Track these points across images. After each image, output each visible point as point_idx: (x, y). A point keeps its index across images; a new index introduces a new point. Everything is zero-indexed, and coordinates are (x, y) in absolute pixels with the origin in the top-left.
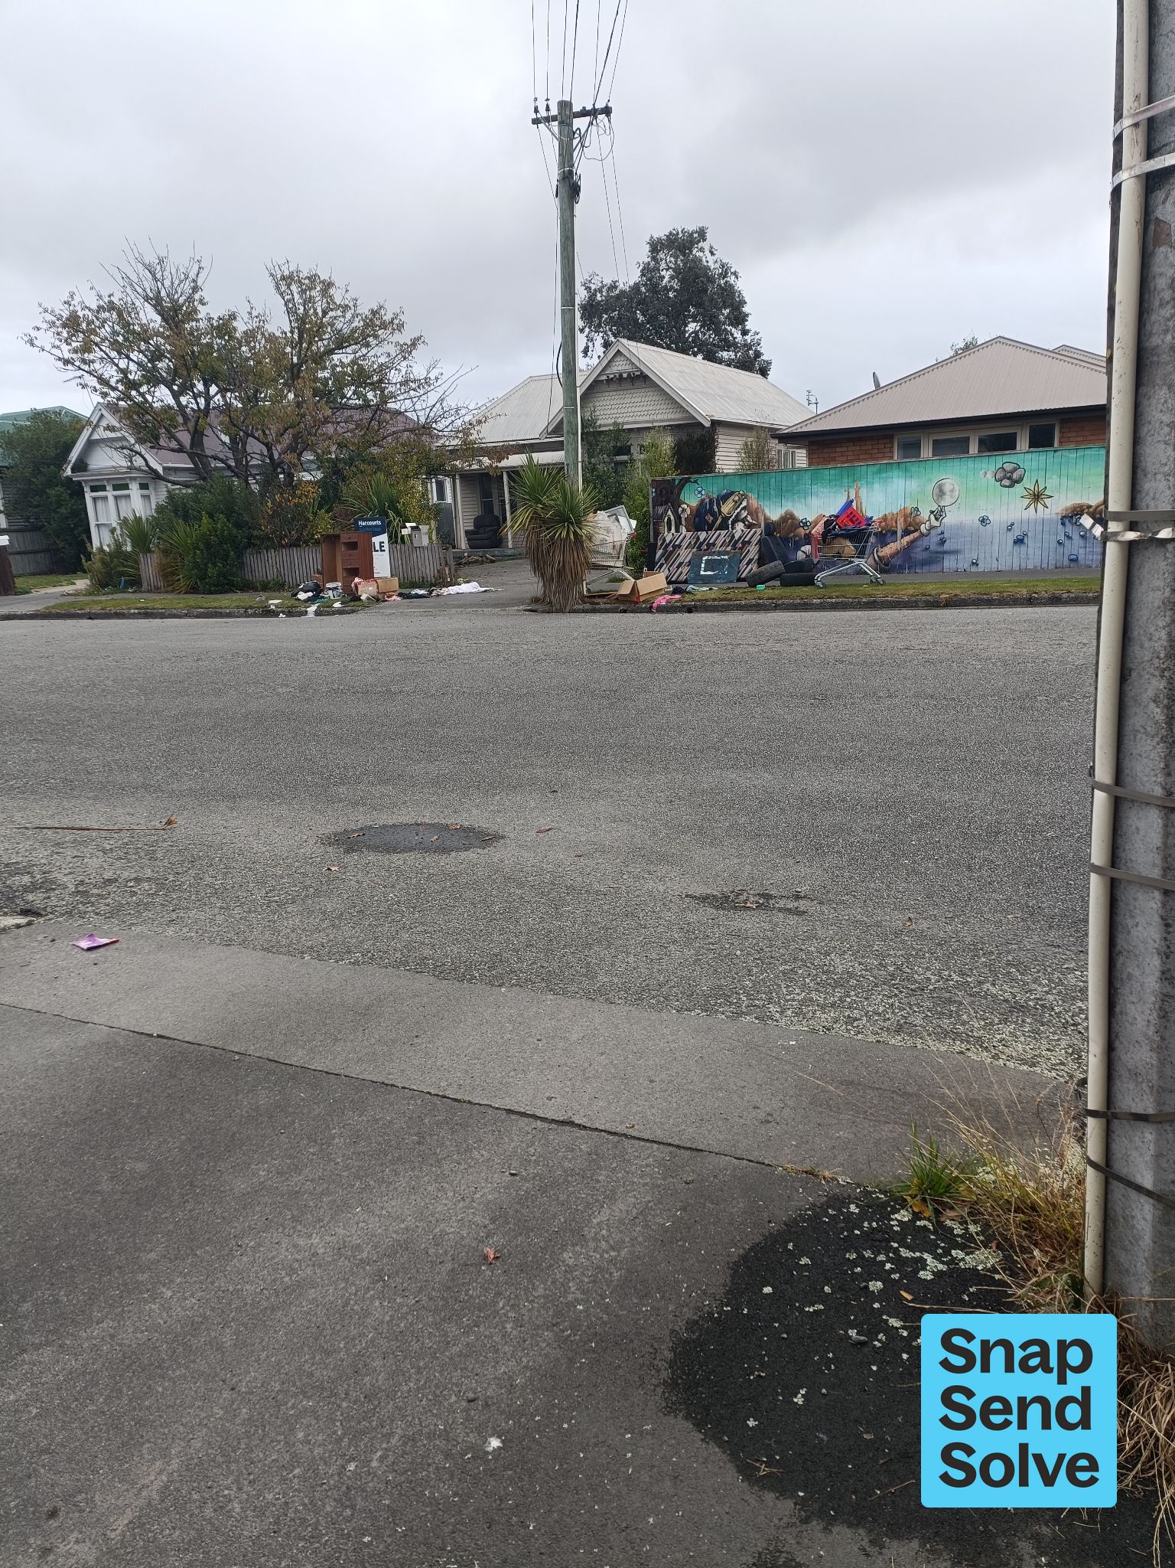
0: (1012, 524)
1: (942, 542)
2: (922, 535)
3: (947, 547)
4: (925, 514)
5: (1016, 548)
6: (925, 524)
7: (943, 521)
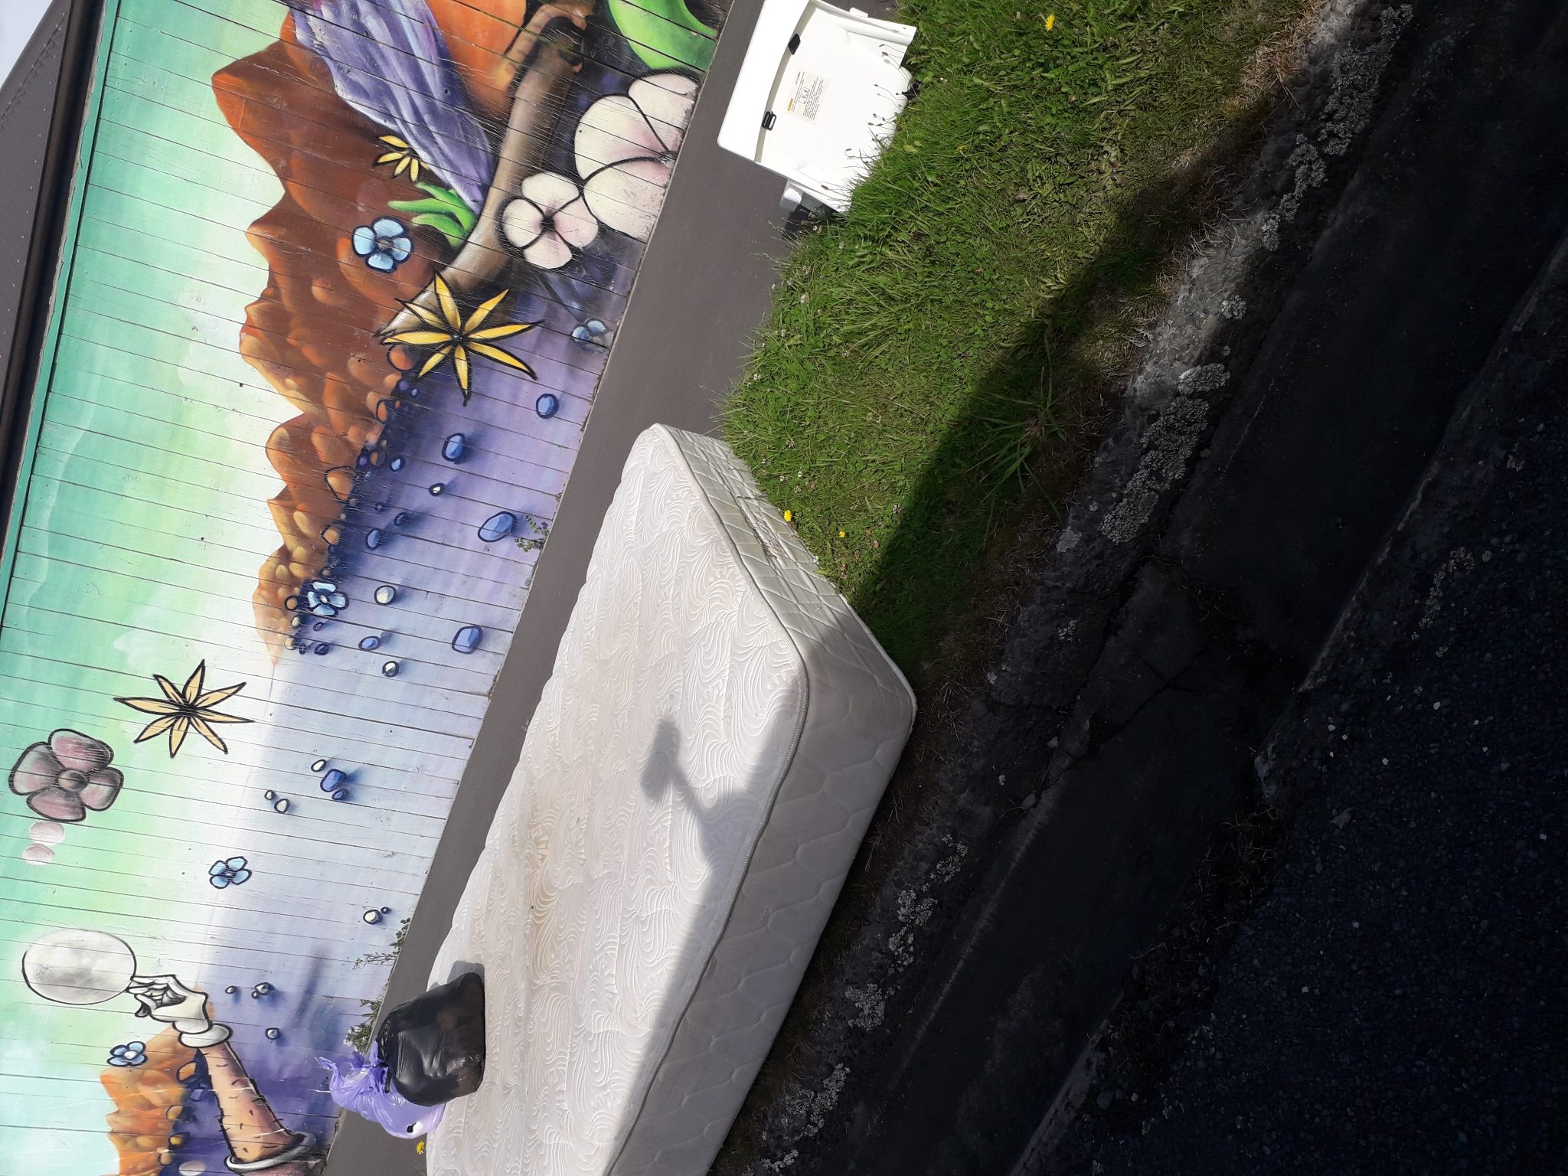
0: (274, 797)
1: (269, 994)
2: (222, 1044)
3: (290, 985)
4: (150, 1032)
5: (363, 796)
6: (182, 1033)
7: (191, 986)
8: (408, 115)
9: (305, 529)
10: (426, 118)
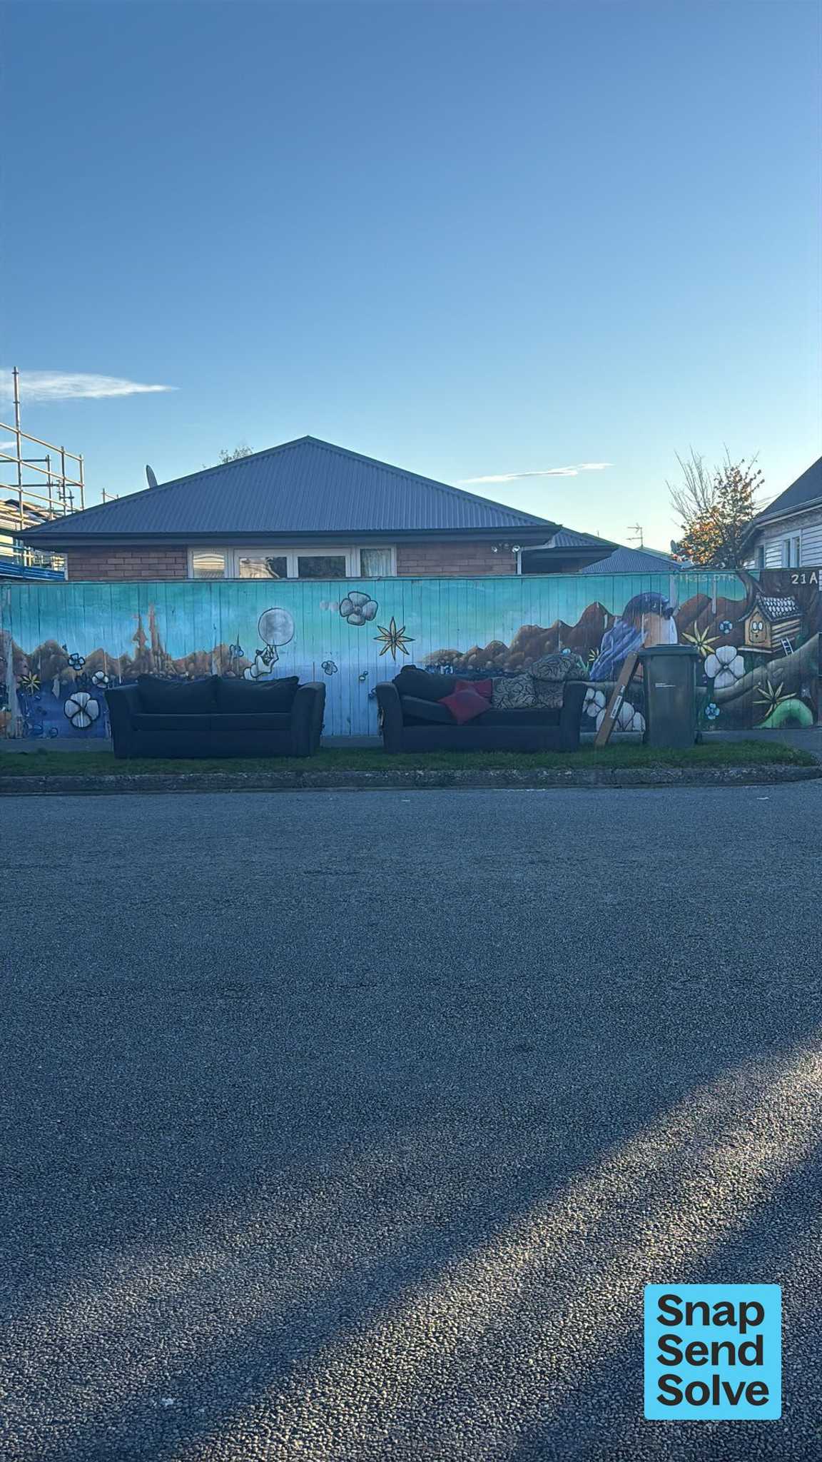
0: (365, 674)
4: (249, 656)
6: (250, 668)
7: (274, 666)
8: (606, 653)
9: (470, 659)
10: (607, 659)
